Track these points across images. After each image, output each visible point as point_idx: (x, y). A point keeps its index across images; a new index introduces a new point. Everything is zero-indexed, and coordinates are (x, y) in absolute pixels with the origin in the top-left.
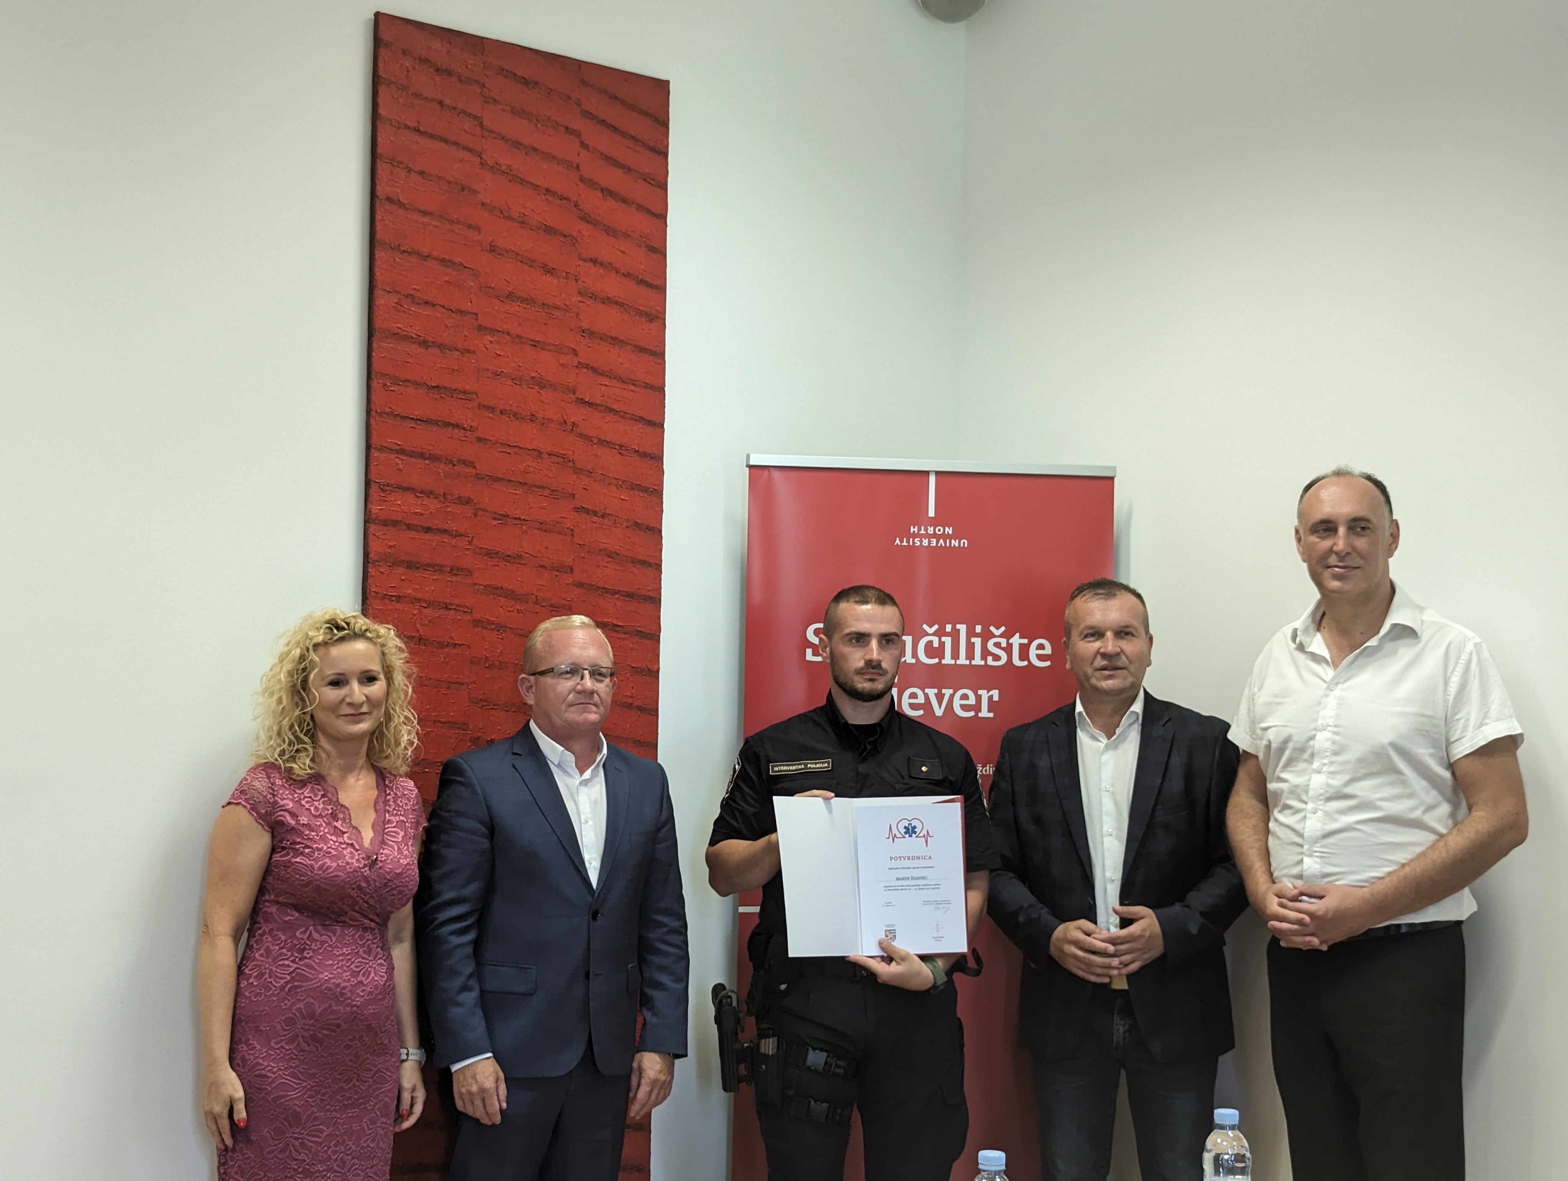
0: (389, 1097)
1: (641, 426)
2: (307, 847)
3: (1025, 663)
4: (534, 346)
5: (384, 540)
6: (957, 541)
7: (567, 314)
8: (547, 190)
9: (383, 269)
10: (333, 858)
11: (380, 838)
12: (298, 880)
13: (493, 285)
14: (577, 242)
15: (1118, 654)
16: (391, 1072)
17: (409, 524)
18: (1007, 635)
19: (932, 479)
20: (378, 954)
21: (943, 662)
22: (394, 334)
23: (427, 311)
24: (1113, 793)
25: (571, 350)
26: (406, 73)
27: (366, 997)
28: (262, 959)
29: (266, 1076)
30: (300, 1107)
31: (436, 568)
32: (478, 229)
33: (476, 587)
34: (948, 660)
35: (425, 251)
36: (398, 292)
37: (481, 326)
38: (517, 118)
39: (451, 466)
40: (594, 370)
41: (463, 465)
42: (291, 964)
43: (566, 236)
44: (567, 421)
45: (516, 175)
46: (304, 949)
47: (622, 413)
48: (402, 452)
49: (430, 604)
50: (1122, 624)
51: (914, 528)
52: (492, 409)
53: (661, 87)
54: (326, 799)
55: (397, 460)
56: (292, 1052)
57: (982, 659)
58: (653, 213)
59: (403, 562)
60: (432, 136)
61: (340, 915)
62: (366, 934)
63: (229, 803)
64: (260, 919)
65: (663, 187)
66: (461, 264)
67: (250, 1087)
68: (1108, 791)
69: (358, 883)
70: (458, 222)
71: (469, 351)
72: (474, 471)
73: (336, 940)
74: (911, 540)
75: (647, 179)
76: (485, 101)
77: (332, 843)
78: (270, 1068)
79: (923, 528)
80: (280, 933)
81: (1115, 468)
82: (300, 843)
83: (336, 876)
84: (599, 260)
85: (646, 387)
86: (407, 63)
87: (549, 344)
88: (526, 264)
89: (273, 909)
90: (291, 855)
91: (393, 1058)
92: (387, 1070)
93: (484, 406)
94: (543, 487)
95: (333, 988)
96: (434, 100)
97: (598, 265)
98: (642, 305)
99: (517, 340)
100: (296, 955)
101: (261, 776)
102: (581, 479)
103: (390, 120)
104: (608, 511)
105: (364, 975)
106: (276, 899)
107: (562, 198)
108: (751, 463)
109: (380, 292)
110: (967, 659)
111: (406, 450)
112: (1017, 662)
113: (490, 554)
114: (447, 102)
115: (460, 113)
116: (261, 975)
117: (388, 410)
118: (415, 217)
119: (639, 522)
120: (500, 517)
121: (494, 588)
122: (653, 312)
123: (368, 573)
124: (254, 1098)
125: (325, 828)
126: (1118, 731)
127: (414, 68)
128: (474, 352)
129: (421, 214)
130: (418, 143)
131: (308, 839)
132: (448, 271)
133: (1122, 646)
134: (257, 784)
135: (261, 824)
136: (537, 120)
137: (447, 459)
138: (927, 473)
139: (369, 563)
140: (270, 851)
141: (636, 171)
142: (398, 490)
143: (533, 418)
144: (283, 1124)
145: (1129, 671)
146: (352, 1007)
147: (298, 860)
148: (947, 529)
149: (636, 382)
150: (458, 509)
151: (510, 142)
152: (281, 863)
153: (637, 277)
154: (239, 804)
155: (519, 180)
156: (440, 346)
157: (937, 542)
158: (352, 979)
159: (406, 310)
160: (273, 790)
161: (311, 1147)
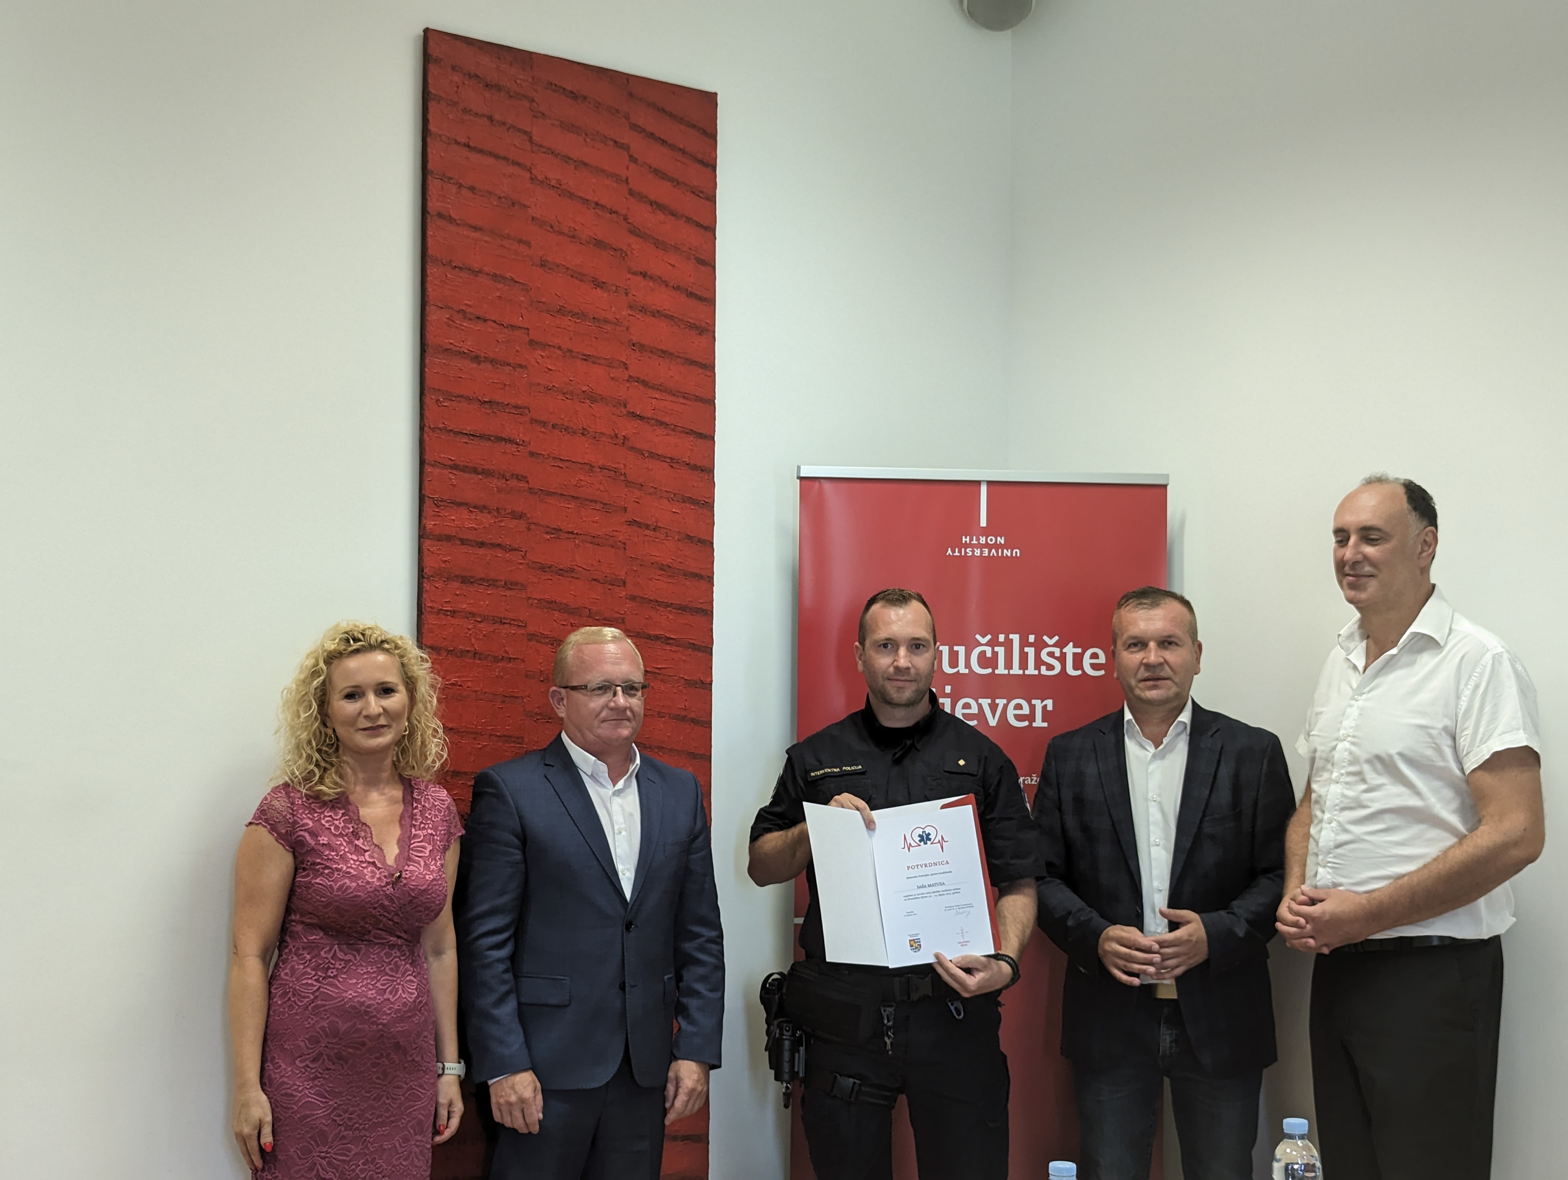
0: (423, 1115)
1: (692, 439)
2: (327, 867)
3: (1079, 672)
4: (585, 360)
5: (438, 555)
6: (1009, 550)
7: (618, 328)
8: (597, 204)
9: (435, 285)
10: (353, 878)
11: (406, 854)
12: (319, 901)
13: (544, 300)
14: (627, 255)
15: (1161, 664)
16: (424, 1089)
17: (463, 539)
18: (1061, 645)
19: (984, 489)
20: (407, 970)
21: (997, 672)
22: (447, 350)
23: (479, 326)
24: (1160, 803)
25: (622, 364)
26: (456, 89)
27: (393, 1015)
28: (286, 978)
29: (292, 1095)
30: (326, 1126)
31: (491, 582)
32: (528, 244)
33: (530, 601)
34: (1001, 670)
35: (476, 266)
36: (449, 308)
37: (533, 340)
38: (566, 132)
39: (504, 481)
40: (645, 383)
41: (516, 480)
42: (315, 983)
43: (615, 250)
44: (619, 435)
45: (565, 190)
46: (329, 968)
47: (673, 427)
48: (455, 467)
49: (485, 619)
50: (1165, 634)
51: (966, 538)
52: (544, 424)
53: (709, 100)
54: (347, 817)
55: (451, 475)
56: (317, 1071)
57: (1035, 669)
58: (701, 225)
59: (457, 576)
60: (481, 151)
61: (365, 934)
62: (393, 952)
63: (250, 823)
64: (288, 939)
65: (712, 199)
66: (512, 279)
67: (277, 1107)
68: (1154, 801)
69: (380, 902)
70: (508, 237)
71: (521, 366)
72: (526, 485)
73: (361, 959)
74: (963, 550)
75: (696, 192)
76: (534, 116)
77: (352, 862)
78: (296, 1087)
79: (974, 538)
80: (305, 952)
81: (1167, 476)
82: (319, 864)
83: (356, 896)
84: (649, 273)
85: (696, 400)
86: (456, 78)
87: (599, 358)
88: (576, 278)
89: (299, 928)
90: (312, 876)
91: (427, 1075)
92: (421, 1086)
93: (536, 421)
94: (595, 501)
95: (357, 1006)
96: (484, 116)
97: (647, 278)
98: (691, 319)
99: (568, 354)
100: (320, 974)
101: (280, 795)
102: (633, 492)
103: (440, 136)
104: (659, 524)
105: (391, 993)
106: (302, 919)
107: (612, 212)
108: (802, 475)
109: (433, 308)
110: (1020, 669)
111: (459, 465)
112: (1071, 671)
113: (543, 568)
114: (497, 117)
115: (509, 128)
116: (285, 993)
117: (441, 426)
118: (465, 232)
119: (692, 535)
120: (553, 531)
121: (547, 602)
122: (703, 324)
123: (422, 588)
124: (281, 1117)
125: (345, 847)
126: (1165, 740)
127: (464, 83)
128: (526, 367)
129: (472, 229)
130: (468, 158)
131: (328, 859)
132: (500, 286)
133: (1165, 657)
134: (276, 803)
135: (282, 844)
136: (586, 134)
137: (499, 474)
138: (978, 483)
139: (423, 577)
140: (293, 870)
141: (685, 184)
142: (452, 505)
143: (584, 432)
144: (309, 1143)
145: (1173, 681)
146: (378, 1025)
147: (318, 881)
148: (999, 538)
149: (685, 395)
150: (513, 524)
151: (559, 157)
152: (303, 884)
153: (687, 290)
154: (260, 823)
155: (568, 194)
156: (492, 361)
157: (989, 552)
158: (378, 997)
159: (458, 326)
160: (293, 810)
161: (339, 1166)
